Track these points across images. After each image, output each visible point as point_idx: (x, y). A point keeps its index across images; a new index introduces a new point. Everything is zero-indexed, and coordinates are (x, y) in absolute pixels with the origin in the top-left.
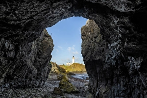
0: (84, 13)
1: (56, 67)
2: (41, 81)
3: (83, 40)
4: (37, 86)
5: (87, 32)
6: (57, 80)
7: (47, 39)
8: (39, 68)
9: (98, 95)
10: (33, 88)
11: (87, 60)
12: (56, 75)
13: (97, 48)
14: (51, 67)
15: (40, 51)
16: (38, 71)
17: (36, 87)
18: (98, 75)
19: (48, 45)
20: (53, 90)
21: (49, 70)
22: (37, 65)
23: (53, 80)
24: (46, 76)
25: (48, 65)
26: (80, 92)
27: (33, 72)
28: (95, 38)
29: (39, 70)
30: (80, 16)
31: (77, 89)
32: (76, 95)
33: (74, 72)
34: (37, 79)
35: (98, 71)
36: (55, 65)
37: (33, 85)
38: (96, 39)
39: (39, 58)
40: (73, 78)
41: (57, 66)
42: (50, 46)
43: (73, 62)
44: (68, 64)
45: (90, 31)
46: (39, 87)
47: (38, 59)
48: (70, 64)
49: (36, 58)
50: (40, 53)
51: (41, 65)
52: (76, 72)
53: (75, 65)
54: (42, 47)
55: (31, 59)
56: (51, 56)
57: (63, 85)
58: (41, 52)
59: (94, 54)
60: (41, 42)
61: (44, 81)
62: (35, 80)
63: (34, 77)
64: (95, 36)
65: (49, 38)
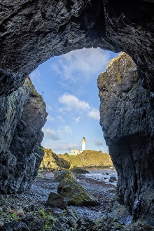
0: (105, 36)
1: (51, 158)
2: (24, 180)
3: (102, 100)
4: (16, 190)
5: (109, 84)
6: (54, 181)
7: (35, 101)
8: (19, 156)
9: (139, 206)
10: (9, 193)
11: (112, 136)
12: (52, 173)
13: (131, 111)
14: (43, 155)
15: (22, 123)
16: (18, 161)
17: (14, 193)
18: (137, 165)
19: (37, 112)
20: (46, 199)
21: (39, 161)
22: (17, 150)
23: (47, 180)
24: (33, 171)
25: (36, 151)
26: (99, 204)
27: (9, 162)
28: (127, 91)
29: (20, 158)
30: (95, 47)
31: (93, 198)
32: (92, 210)
33: (85, 167)
34: (17, 176)
35: (135, 158)
36: (50, 154)
37: (9, 188)
38: (129, 94)
39: (21, 136)
40: (84, 178)
41: (54, 155)
42: (40, 114)
43: (84, 148)
44: (74, 153)
45: (116, 81)
46: (20, 193)
47: (18, 138)
48: (77, 152)
49: (14, 137)
50: (22, 128)
51: (23, 150)
52: (90, 167)
53: (87, 154)
54: (26, 116)
55: (6, 137)
56: (43, 134)
57: (65, 190)
58: (24, 126)
59: (126, 123)
60: (24, 106)
61: (29, 180)
62: (13, 178)
63: (11, 172)
64: (125, 88)
65: (39, 99)
